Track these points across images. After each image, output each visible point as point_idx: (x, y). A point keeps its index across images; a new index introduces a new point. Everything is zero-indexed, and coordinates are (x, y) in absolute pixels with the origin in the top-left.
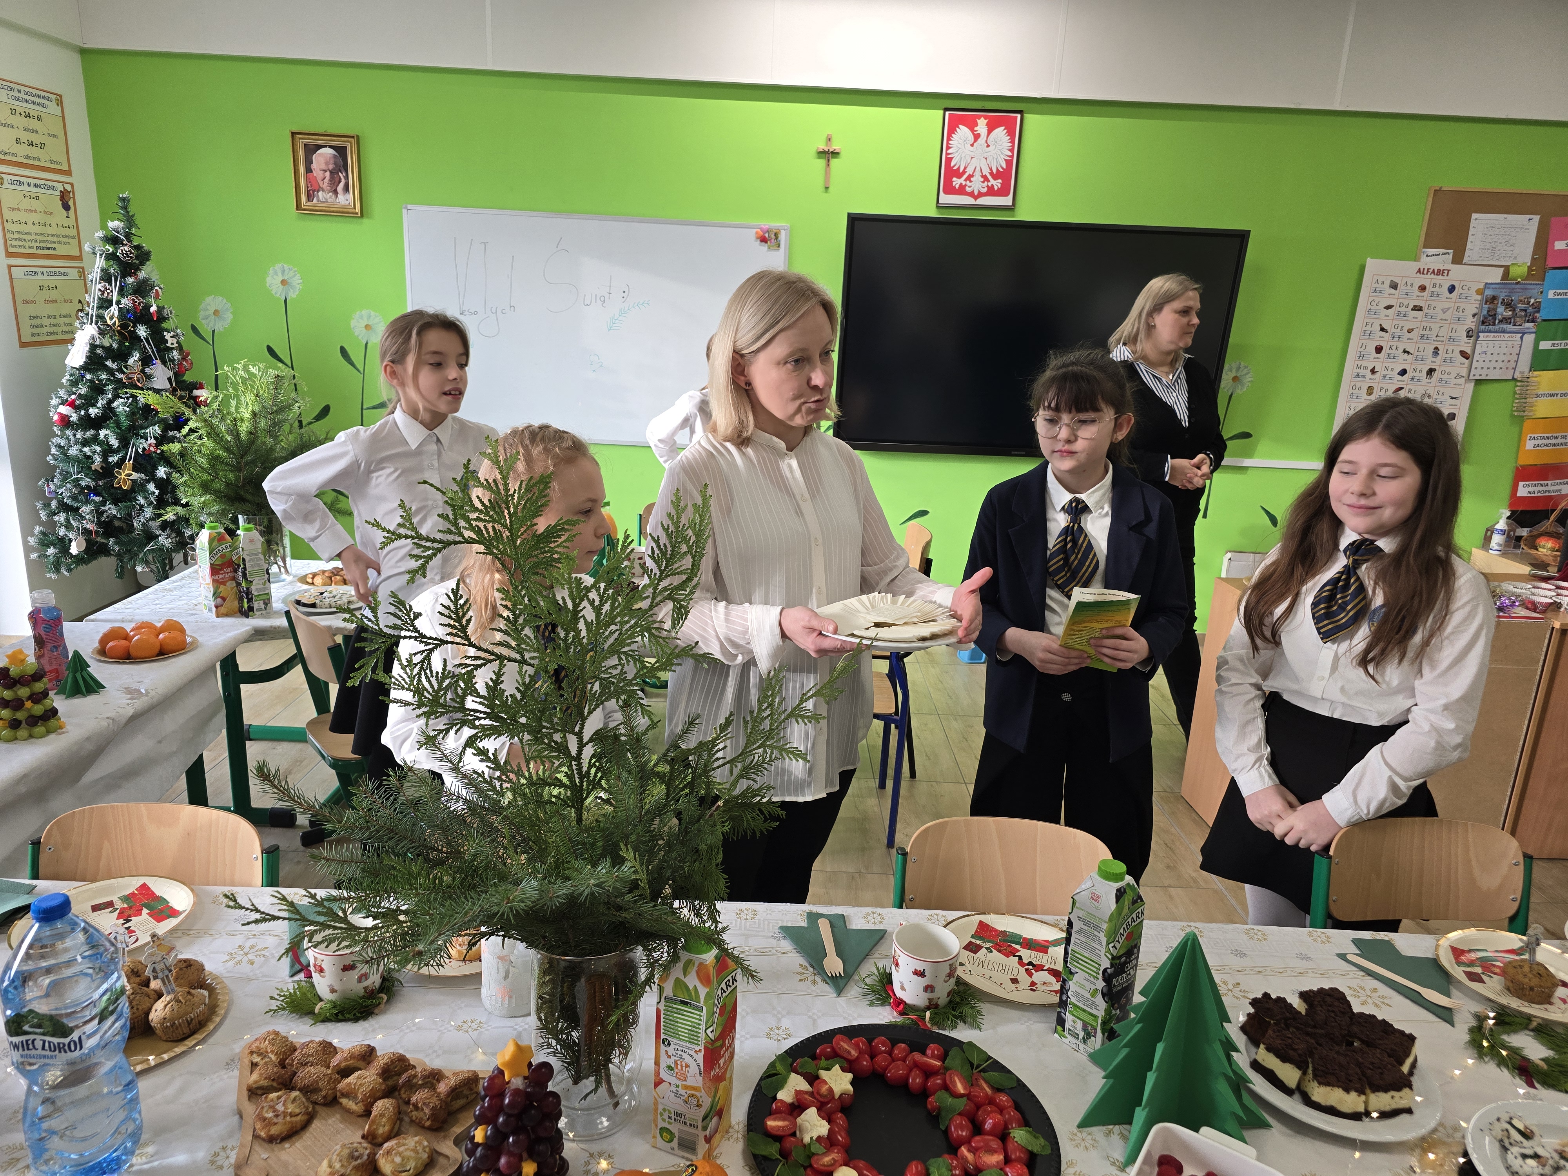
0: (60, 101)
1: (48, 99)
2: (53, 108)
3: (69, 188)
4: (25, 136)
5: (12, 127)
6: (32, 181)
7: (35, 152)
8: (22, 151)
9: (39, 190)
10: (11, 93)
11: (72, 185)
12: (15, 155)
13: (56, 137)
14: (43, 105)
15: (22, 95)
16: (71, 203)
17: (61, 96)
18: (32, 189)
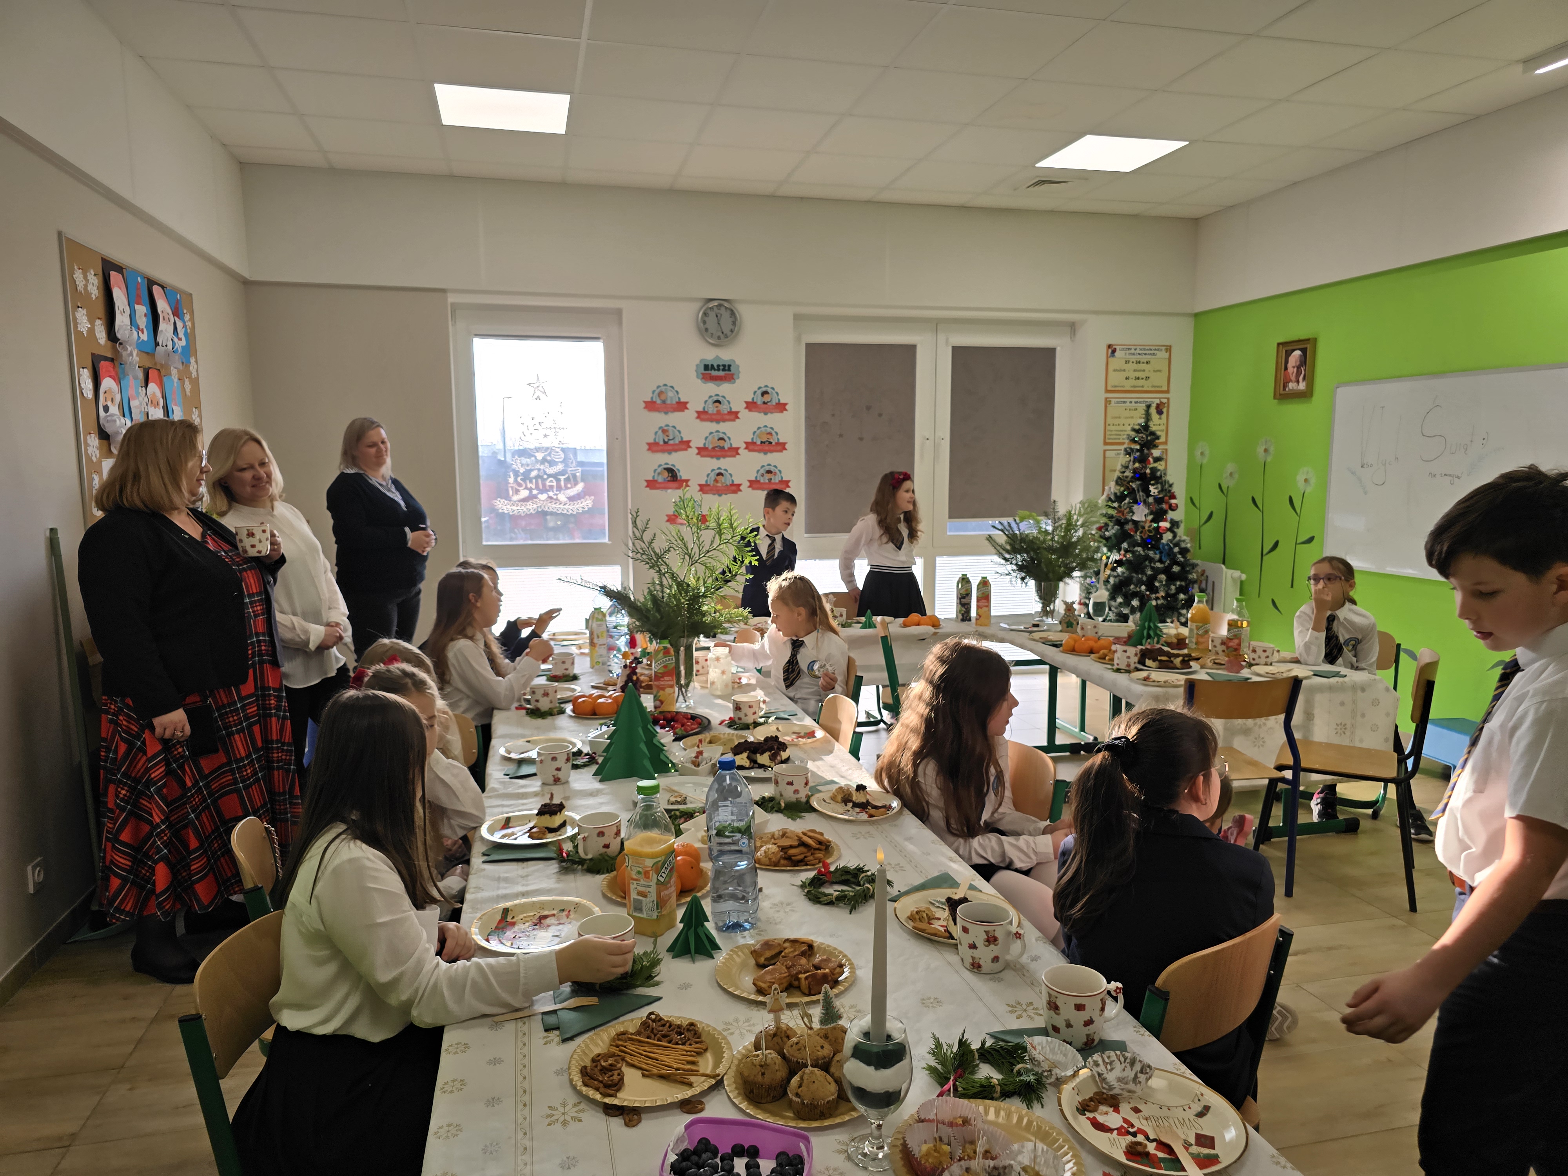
0: (1169, 349)
1: (1159, 350)
2: (1164, 355)
3: (1164, 401)
4: (1133, 375)
5: (1124, 370)
6: (1134, 400)
7: (1140, 383)
8: (1128, 385)
9: (1138, 405)
10: (1128, 352)
11: (1168, 399)
12: (1123, 386)
13: (1160, 371)
14: (1153, 354)
15: (1138, 351)
16: (1165, 410)
17: (1170, 347)
18: (1133, 404)
